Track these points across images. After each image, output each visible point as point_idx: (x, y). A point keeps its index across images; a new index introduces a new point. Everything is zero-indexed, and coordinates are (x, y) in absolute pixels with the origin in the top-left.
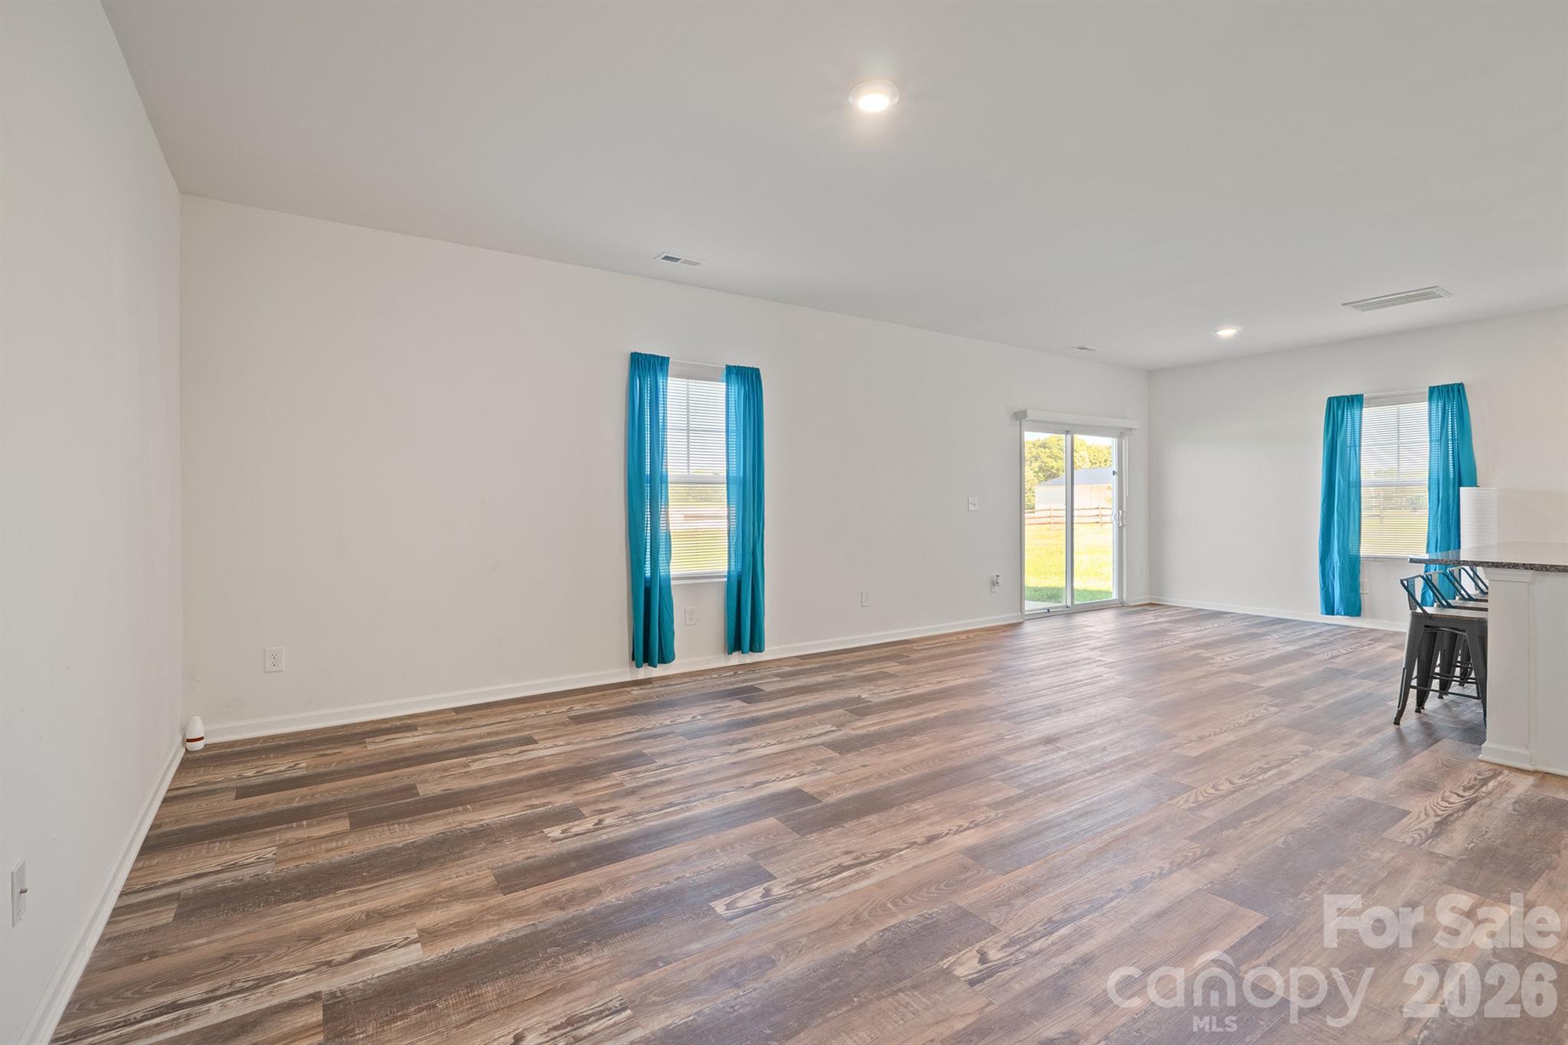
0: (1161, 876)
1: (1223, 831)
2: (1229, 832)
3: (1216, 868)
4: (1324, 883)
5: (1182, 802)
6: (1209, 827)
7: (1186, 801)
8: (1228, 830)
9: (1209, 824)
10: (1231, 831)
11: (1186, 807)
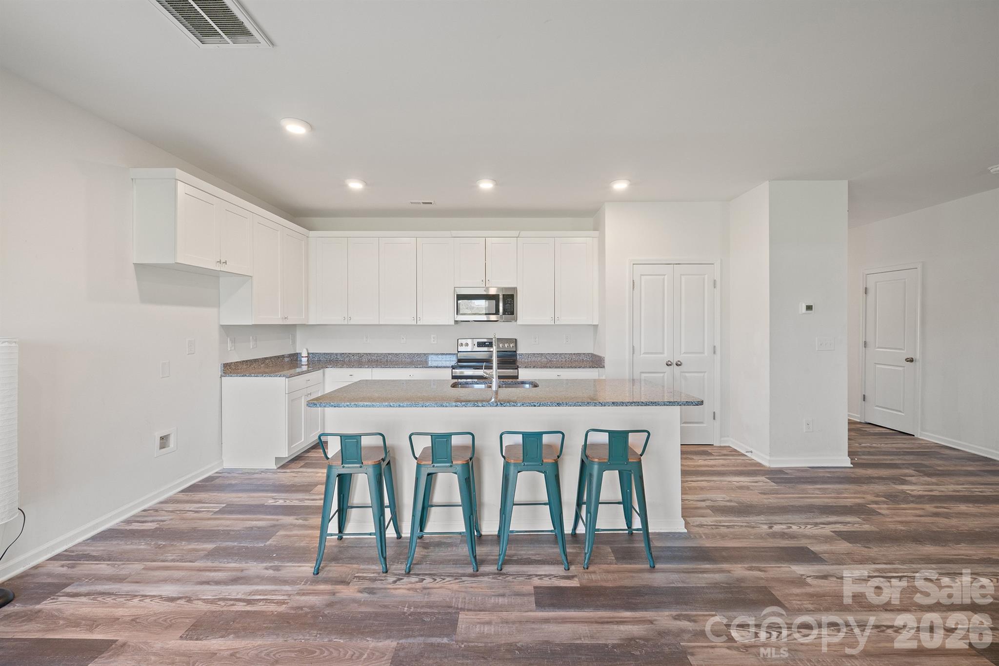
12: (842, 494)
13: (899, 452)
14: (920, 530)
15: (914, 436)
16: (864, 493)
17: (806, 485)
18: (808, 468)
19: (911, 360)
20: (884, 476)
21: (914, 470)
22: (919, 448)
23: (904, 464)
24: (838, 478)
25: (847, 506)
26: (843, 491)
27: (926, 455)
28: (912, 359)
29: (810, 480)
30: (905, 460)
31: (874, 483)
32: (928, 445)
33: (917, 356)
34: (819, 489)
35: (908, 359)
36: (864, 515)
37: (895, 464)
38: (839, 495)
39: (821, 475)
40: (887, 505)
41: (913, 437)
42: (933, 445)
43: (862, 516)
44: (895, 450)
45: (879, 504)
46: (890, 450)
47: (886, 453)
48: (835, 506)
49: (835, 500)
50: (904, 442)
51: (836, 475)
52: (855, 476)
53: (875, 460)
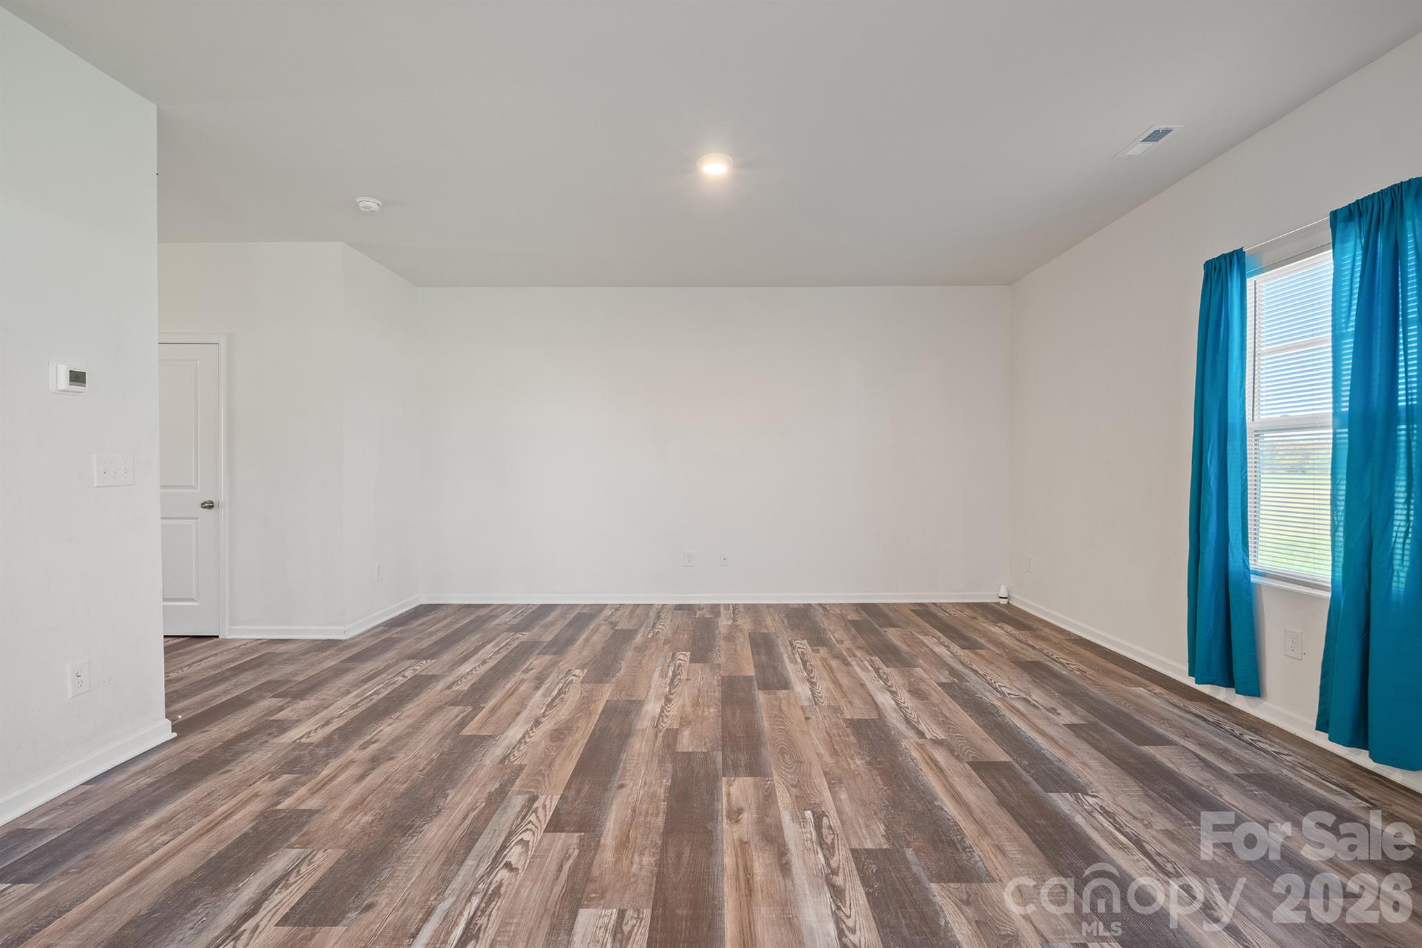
0: (527, 732)
1: (500, 785)
2: (494, 787)
3: (498, 751)
4: (420, 771)
5: (548, 803)
6: (512, 785)
7: (544, 807)
8: (496, 789)
9: (514, 788)
10: (493, 790)
11: (542, 799)
12: (213, 811)
13: (222, 673)
14: (389, 804)
15: (218, 637)
16: (247, 782)
17: (118, 837)
18: (88, 787)
19: (209, 505)
20: (245, 730)
21: (275, 696)
22: (242, 655)
23: (250, 692)
24: (172, 775)
25: (246, 834)
26: (207, 801)
27: (261, 664)
28: (212, 503)
29: (117, 817)
30: (244, 684)
31: (244, 752)
32: (248, 645)
33: (221, 497)
34: (157, 827)
35: (205, 503)
36: (293, 834)
37: (238, 697)
38: (210, 818)
39: (131, 787)
40: (303, 785)
41: (216, 640)
42: (254, 643)
43: (294, 839)
44: (213, 673)
45: (292, 793)
46: (207, 675)
47: (206, 683)
48: (228, 849)
49: (211, 834)
50: (214, 652)
51: (163, 770)
52: (200, 754)
53: (200, 704)
